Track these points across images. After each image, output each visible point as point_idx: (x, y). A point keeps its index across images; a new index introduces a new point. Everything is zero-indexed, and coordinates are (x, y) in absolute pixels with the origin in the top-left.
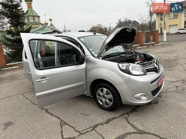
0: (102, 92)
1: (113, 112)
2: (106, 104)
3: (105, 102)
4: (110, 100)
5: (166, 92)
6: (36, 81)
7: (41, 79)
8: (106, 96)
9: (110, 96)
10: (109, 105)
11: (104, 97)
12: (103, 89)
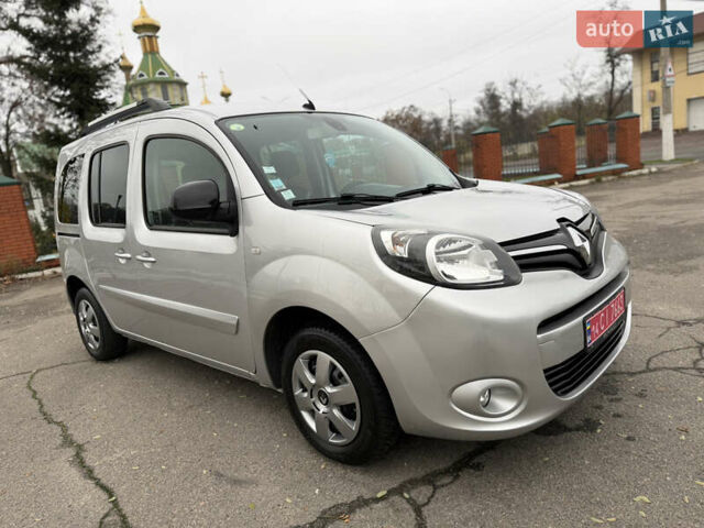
0: (313, 372)
2: (333, 428)
3: (328, 423)
4: (348, 411)
5: (648, 370)
8: (329, 390)
9: (346, 392)
10: (343, 438)
11: (323, 395)
12: (316, 356)
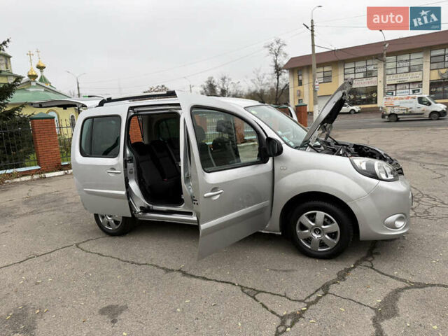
0: (313, 220)
1: (337, 261)
2: (322, 244)
3: (319, 242)
4: (331, 235)
6: (205, 195)
7: (212, 191)
8: (323, 227)
9: (334, 227)
11: (317, 230)
12: (315, 214)
